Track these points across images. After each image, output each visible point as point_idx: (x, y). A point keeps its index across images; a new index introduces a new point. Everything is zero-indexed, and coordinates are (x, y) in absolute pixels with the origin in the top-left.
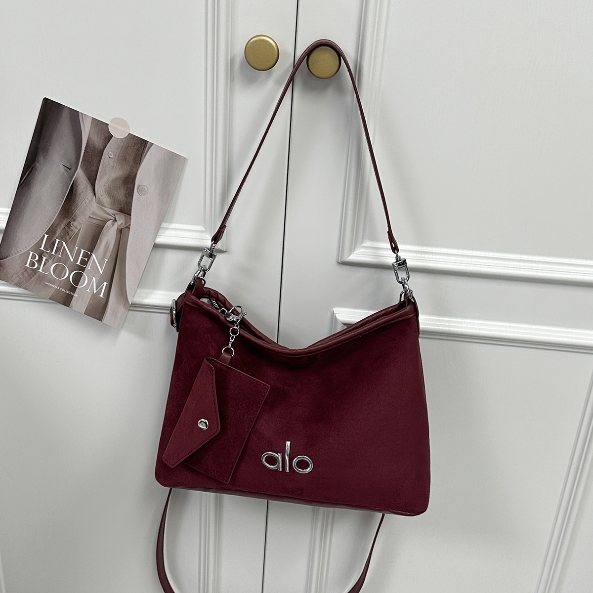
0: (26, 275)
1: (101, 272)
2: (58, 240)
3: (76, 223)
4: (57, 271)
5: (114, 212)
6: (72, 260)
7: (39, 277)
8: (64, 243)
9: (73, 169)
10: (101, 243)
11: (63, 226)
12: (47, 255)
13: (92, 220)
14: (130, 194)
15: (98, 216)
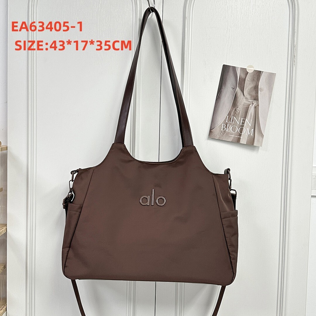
0: (222, 134)
1: (250, 125)
2: (232, 117)
3: (238, 109)
4: (233, 129)
5: (252, 100)
6: (238, 123)
7: (227, 133)
8: (235, 117)
9: (235, 88)
10: (248, 113)
11: (233, 111)
12: (229, 124)
13: (244, 106)
14: (257, 92)
15: (247, 104)
